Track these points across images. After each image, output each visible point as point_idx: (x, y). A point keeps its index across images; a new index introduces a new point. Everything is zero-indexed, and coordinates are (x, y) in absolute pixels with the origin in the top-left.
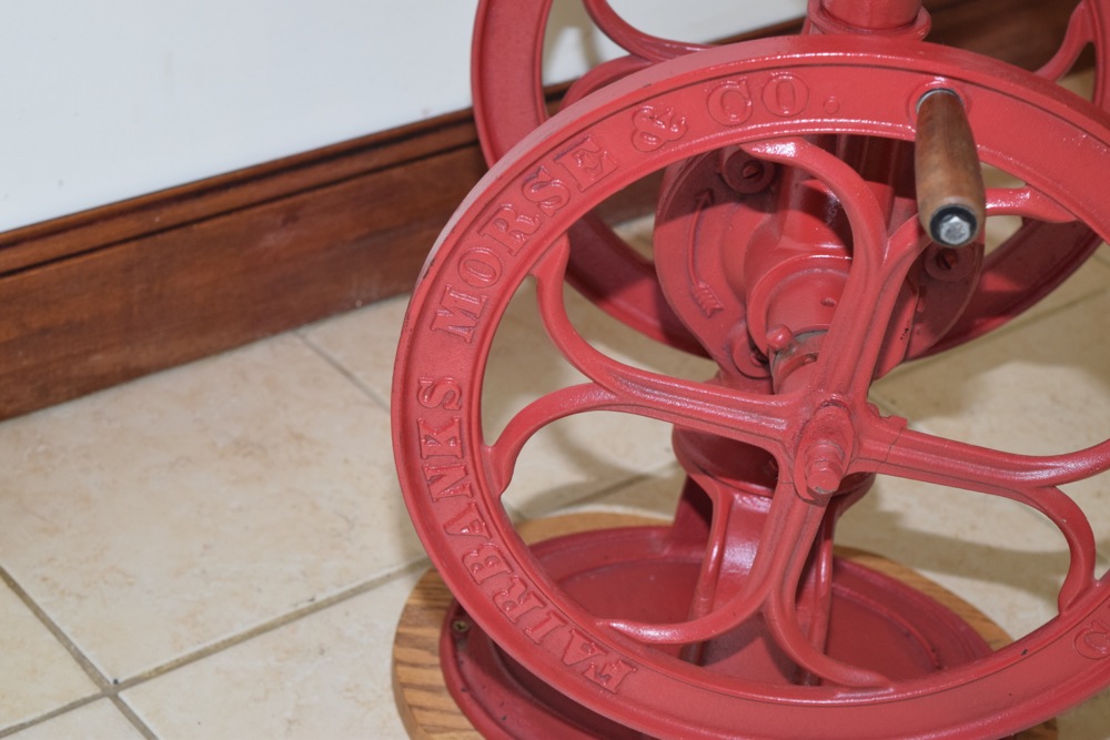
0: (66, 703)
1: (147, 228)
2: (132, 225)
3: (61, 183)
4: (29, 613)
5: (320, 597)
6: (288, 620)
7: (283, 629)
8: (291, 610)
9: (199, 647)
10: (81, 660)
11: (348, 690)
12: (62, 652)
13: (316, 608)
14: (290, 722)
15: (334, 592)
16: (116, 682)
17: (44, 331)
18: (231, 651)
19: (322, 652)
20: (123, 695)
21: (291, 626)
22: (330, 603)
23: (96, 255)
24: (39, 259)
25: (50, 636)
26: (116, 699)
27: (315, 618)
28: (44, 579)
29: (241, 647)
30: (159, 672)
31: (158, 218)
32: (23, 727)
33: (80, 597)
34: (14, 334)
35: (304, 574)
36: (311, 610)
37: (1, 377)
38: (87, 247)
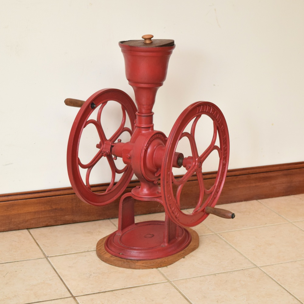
0: (38, 258)
4: (39, 248)
7: (80, 253)
8: (83, 251)
9: (65, 254)
10: (44, 254)
11: (87, 261)
12: (41, 253)
13: (88, 251)
14: (74, 263)
16: (48, 256)
17: (56, 209)
18: (70, 255)
19: (85, 256)
20: (48, 258)
21: (82, 253)
23: (66, 196)
24: (55, 195)
25: (41, 251)
26: (47, 259)
27: (87, 253)
28: (44, 244)
29: (72, 255)
30: (56, 256)
32: (30, 260)
33: (48, 247)
34: (50, 209)
35: (89, 247)
36: (87, 252)
37: (47, 217)
38: (64, 194)
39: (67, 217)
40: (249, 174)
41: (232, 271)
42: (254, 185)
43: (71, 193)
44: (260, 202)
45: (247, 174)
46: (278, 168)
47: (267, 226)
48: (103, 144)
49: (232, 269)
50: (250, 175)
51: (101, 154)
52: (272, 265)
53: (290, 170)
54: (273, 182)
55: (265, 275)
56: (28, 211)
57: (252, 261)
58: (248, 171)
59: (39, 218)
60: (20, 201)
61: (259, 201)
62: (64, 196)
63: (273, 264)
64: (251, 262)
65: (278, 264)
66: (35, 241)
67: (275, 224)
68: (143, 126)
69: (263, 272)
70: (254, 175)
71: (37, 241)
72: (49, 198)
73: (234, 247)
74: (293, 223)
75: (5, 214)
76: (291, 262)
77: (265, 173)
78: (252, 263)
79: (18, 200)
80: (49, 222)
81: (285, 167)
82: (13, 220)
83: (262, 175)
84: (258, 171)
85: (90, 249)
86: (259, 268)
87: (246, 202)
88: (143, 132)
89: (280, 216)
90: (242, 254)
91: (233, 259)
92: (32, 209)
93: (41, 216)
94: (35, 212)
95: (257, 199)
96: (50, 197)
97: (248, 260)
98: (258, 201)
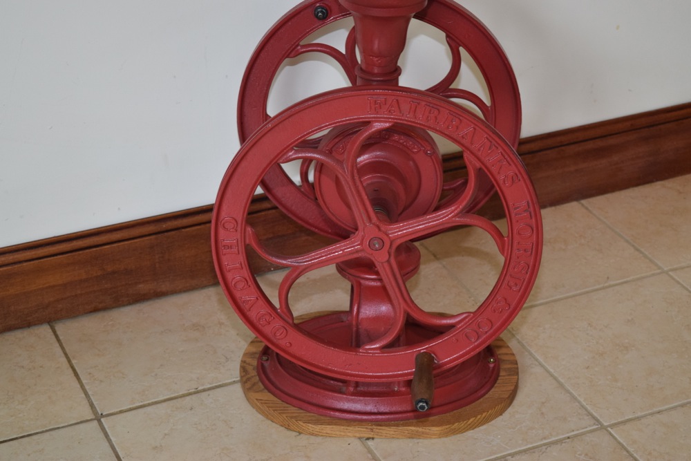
0: (79, 421)
1: (159, 230)
2: (152, 228)
3: (119, 209)
4: (79, 386)
5: (200, 388)
6: (184, 396)
7: (179, 400)
8: (186, 392)
9: (141, 404)
10: (92, 405)
11: (196, 424)
12: (85, 402)
13: (197, 392)
14: (166, 434)
15: (209, 386)
16: (102, 414)
17: (114, 272)
18: (154, 407)
19: (191, 409)
20: (103, 420)
21: (183, 399)
22: (204, 390)
23: (136, 241)
25: (83, 395)
26: (99, 421)
27: (194, 397)
28: (90, 374)
29: (159, 405)
30: (121, 412)
31: (164, 226)
32: (58, 428)
33: (101, 381)
34: (99, 273)
35: (198, 378)
36: (195, 393)
37: (94, 291)
38: (131, 237)
39: (141, 286)
40: (561, 146)
41: (545, 445)
42: (572, 168)
43: (147, 233)
44: (587, 208)
45: (558, 147)
46: (627, 125)
47: (610, 286)
49: (545, 438)
50: (563, 148)
52: (638, 418)
53: (655, 128)
55: (625, 453)
56: (47, 285)
57: (589, 408)
58: (559, 139)
59: (76, 295)
60: (25, 264)
61: (584, 202)
62: (132, 241)
63: (639, 414)
64: (586, 410)
65: (652, 414)
66: (69, 361)
67: (628, 279)
69: (619, 443)
70: (573, 146)
71: (74, 362)
72: (94, 249)
73: (541, 360)
74: (670, 273)
76: (682, 406)
77: (597, 140)
78: (590, 414)
79: (20, 262)
81: (645, 121)
82: (12, 308)
84: (582, 136)
85: (203, 385)
86: (607, 431)
87: (553, 208)
89: (637, 250)
90: (561, 386)
91: (543, 403)
92: (56, 279)
93: (79, 292)
94: (64, 285)
95: (577, 199)
96: (98, 249)
97: (579, 402)
98: (583, 205)
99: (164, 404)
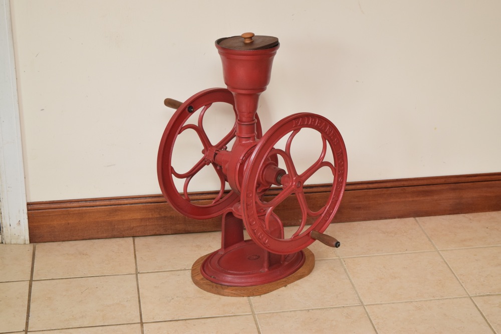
0: (128, 274)
4: (134, 261)
6: (178, 270)
7: (175, 271)
9: (158, 271)
10: (136, 269)
12: (134, 267)
14: (163, 283)
16: (139, 272)
17: (165, 217)
18: (162, 273)
19: (179, 275)
20: (138, 275)
25: (135, 265)
26: (136, 275)
28: (141, 257)
29: (165, 272)
30: (148, 273)
32: (117, 275)
33: (145, 261)
34: (158, 216)
35: (187, 265)
37: (155, 225)
39: (177, 226)
40: (403, 187)
41: (330, 308)
42: (411, 199)
45: (401, 187)
46: (442, 181)
47: (405, 253)
48: (207, 151)
49: (332, 306)
51: (204, 162)
52: (382, 304)
53: (459, 184)
54: (436, 197)
55: (366, 315)
56: (133, 218)
57: (361, 298)
59: (146, 225)
60: (124, 206)
61: (417, 218)
64: (359, 298)
65: (389, 303)
66: (135, 252)
67: (416, 252)
68: (243, 136)
69: (366, 312)
70: (409, 188)
71: (137, 252)
74: (440, 252)
75: (108, 220)
76: (406, 302)
77: (425, 186)
78: (360, 300)
79: (121, 205)
80: (158, 231)
81: (453, 180)
82: (116, 226)
83: (420, 188)
84: (415, 183)
86: (364, 307)
87: (399, 219)
88: (244, 142)
89: (430, 241)
90: (354, 288)
91: (340, 293)
92: (138, 216)
93: (148, 224)
94: (141, 220)
95: (414, 216)
97: (358, 295)
98: (417, 221)
99: (168, 272)
